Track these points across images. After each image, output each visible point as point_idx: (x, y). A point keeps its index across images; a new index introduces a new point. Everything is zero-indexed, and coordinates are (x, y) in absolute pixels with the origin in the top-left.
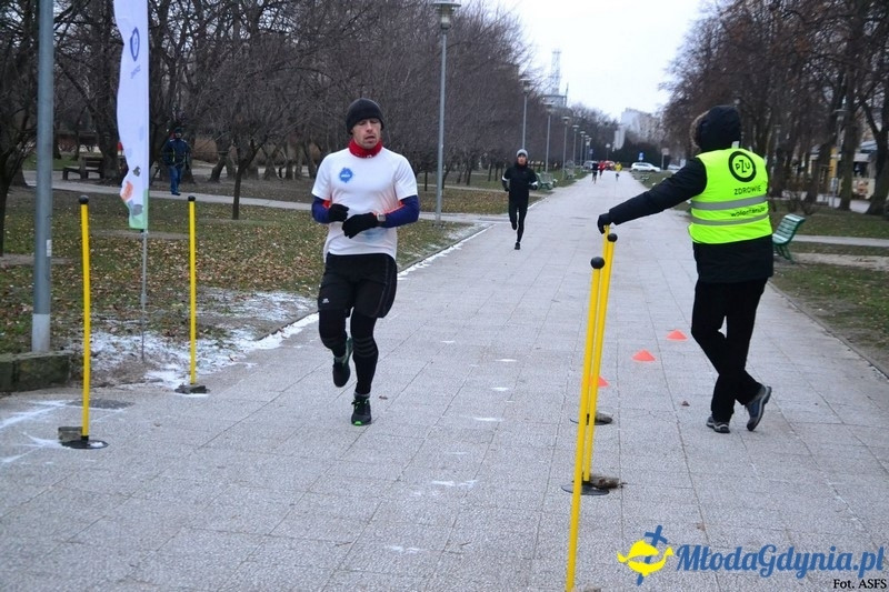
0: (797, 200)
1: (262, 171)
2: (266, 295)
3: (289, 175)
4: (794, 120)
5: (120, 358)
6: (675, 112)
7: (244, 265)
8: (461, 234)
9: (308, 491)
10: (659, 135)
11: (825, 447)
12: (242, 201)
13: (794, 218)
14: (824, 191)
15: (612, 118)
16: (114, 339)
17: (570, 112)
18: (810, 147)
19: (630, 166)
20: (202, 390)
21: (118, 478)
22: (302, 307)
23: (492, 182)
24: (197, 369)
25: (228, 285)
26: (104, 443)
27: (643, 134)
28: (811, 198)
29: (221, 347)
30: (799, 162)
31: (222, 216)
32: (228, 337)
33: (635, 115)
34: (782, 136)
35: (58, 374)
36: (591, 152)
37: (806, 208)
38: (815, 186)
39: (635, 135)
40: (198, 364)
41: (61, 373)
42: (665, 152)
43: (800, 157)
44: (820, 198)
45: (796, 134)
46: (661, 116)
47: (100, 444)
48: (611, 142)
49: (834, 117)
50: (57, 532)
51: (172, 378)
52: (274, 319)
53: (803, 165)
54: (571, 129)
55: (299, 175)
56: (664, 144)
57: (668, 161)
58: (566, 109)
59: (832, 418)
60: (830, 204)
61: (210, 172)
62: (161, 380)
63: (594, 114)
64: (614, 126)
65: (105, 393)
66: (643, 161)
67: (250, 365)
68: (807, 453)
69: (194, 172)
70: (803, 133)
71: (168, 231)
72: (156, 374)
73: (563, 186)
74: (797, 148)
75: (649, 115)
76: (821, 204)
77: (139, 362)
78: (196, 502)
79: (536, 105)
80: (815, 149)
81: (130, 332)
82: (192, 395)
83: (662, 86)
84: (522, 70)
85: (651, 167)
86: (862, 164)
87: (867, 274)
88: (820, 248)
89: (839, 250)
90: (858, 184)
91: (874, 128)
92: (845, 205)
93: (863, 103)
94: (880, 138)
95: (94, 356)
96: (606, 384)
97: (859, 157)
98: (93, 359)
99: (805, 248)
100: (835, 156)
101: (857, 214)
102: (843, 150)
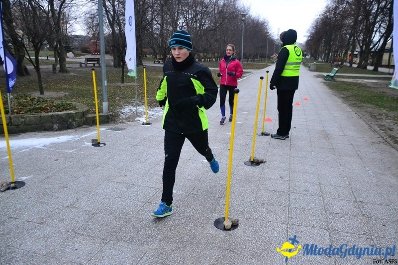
0: (338, 64)
1: (203, 60)
3: (210, 61)
4: (339, 44)
5: (130, 114)
8: (247, 75)
9: (158, 164)
11: (338, 145)
13: (336, 69)
14: (346, 61)
16: (132, 108)
20: (148, 124)
21: (99, 159)
24: (152, 117)
26: (105, 144)
28: (342, 64)
30: (339, 55)
35: (106, 120)
37: (340, 66)
38: (343, 61)
40: (153, 115)
42: (305, 53)
44: (344, 64)
47: (103, 145)
49: (349, 42)
50: (63, 183)
51: (143, 120)
55: (212, 61)
56: (305, 51)
59: (342, 133)
62: (139, 121)
65: (120, 126)
68: (332, 148)
70: (341, 47)
72: (138, 119)
74: (339, 51)
77: (135, 115)
78: (118, 169)
80: (344, 51)
82: (145, 126)
86: (356, 55)
87: (355, 84)
88: (343, 77)
89: (347, 78)
90: (355, 60)
91: (360, 45)
92: (351, 65)
93: (357, 39)
94: (361, 47)
95: (123, 113)
96: (271, 121)
97: (355, 53)
98: (121, 115)
99: (339, 77)
100: (349, 53)
101: (354, 68)
102: (351, 51)
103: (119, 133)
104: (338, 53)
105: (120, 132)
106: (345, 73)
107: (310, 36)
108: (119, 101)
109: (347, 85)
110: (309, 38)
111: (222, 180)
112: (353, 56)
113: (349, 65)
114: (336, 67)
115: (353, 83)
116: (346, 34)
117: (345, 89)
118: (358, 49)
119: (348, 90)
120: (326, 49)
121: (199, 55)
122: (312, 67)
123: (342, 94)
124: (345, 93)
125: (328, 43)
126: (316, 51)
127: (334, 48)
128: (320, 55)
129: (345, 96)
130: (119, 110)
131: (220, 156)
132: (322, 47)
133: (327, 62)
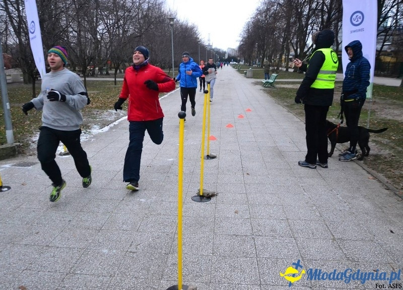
0: (274, 69)
2: (111, 111)
6: (240, 48)
7: (110, 100)
10: (237, 54)
12: (117, 79)
13: (274, 75)
14: (281, 66)
17: (212, 49)
18: (277, 55)
22: (121, 114)
25: (101, 108)
26: (9, 188)
27: (233, 54)
28: (278, 69)
29: (85, 133)
31: (112, 84)
32: (90, 129)
33: (230, 49)
34: (269, 52)
37: (277, 71)
38: (279, 65)
39: (230, 55)
41: (13, 153)
42: (239, 59)
44: (280, 69)
45: (273, 52)
46: (237, 49)
47: (7, 189)
48: (224, 56)
51: (61, 149)
52: (109, 119)
54: (213, 54)
56: (238, 56)
57: (239, 61)
59: (296, 149)
60: (283, 70)
61: (114, 72)
63: (220, 50)
64: (225, 53)
66: (233, 62)
67: (93, 140)
68: (289, 168)
69: (110, 72)
70: (275, 51)
71: (93, 90)
74: (273, 56)
75: (234, 49)
79: (203, 48)
82: (64, 157)
85: (235, 63)
86: (291, 59)
88: (282, 83)
89: (287, 83)
90: (290, 64)
91: (294, 49)
92: (287, 70)
93: (290, 42)
94: (296, 51)
95: (33, 142)
96: (215, 139)
97: (290, 57)
98: (32, 144)
99: (278, 83)
100: (284, 57)
101: (291, 72)
102: (286, 55)
103: (28, 170)
104: (273, 58)
105: (31, 167)
106: (282, 78)
107: (242, 41)
108: (30, 126)
109: (288, 92)
110: (242, 43)
111: (167, 226)
112: (288, 60)
113: (285, 69)
114: (273, 72)
115: (294, 89)
117: (287, 97)
118: (292, 52)
119: (290, 97)
120: (260, 54)
121: (125, 65)
122: (249, 74)
123: (285, 102)
125: (261, 47)
126: (250, 56)
127: (268, 52)
128: (255, 60)
130: (28, 138)
131: (161, 191)
132: (256, 52)
133: (262, 67)
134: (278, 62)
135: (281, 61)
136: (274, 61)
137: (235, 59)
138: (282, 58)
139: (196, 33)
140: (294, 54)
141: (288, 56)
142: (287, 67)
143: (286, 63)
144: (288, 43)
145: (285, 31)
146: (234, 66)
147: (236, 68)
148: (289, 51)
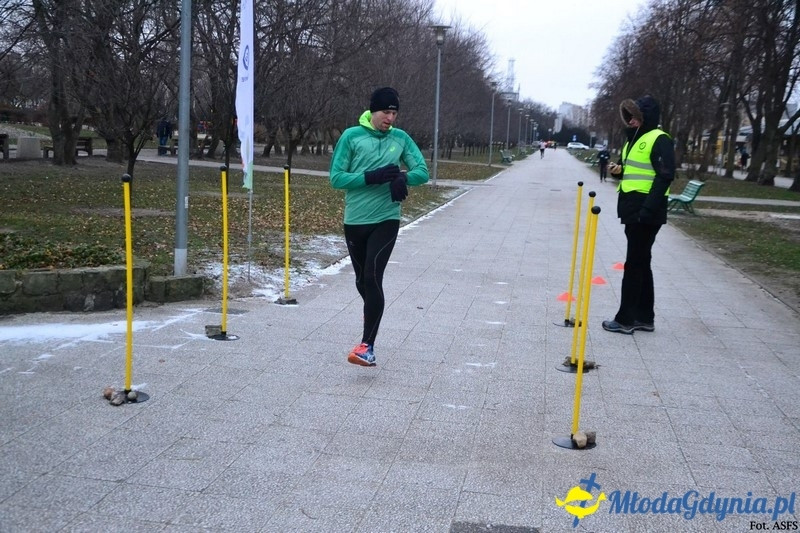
2: (323, 238)
4: (690, 111)
6: (600, 105)
8: (450, 194)
10: (589, 122)
13: (695, 184)
14: (713, 163)
15: (553, 110)
17: (522, 105)
18: (701, 131)
19: (566, 145)
23: (466, 157)
27: (576, 121)
28: (704, 169)
30: (694, 142)
33: (568, 107)
34: (681, 123)
35: (195, 290)
36: (538, 134)
37: (701, 175)
38: (707, 160)
39: (569, 122)
41: (197, 290)
42: (593, 135)
43: (694, 138)
44: (710, 169)
46: (589, 109)
47: (235, 337)
48: (552, 126)
49: (723, 107)
53: (696, 144)
54: (524, 118)
56: (591, 128)
57: (594, 141)
58: (519, 103)
59: (738, 324)
60: (718, 173)
62: (264, 295)
63: (539, 107)
64: (554, 116)
66: (577, 141)
70: (697, 121)
73: (519, 159)
74: (692, 131)
75: (580, 107)
76: (712, 173)
77: (247, 283)
80: (705, 132)
81: (236, 262)
83: (591, 86)
84: (488, 73)
85: (582, 146)
86: (741, 145)
87: (751, 224)
88: (714, 205)
89: (728, 207)
91: (750, 117)
92: (729, 174)
93: (742, 98)
95: (216, 278)
97: (740, 139)
98: (215, 281)
99: (703, 205)
100: (721, 138)
101: (739, 180)
102: (727, 133)
104: (690, 139)
106: (717, 195)
107: (605, 86)
109: (728, 225)
110: (605, 92)
112: (732, 146)
113: (723, 172)
114: (691, 178)
115: (742, 220)
116: (710, 83)
117: (726, 236)
118: (746, 127)
119: (733, 238)
123: (720, 246)
124: (727, 243)
129: (728, 252)
134: (707, 151)
135: (714, 148)
136: (694, 147)
137: (582, 136)
138: (715, 142)
139: (478, 60)
140: (751, 131)
141: (734, 136)
142: (730, 168)
143: (726, 156)
144: (735, 102)
145: (726, 68)
146: (580, 156)
147: (588, 161)
148: (735, 122)
